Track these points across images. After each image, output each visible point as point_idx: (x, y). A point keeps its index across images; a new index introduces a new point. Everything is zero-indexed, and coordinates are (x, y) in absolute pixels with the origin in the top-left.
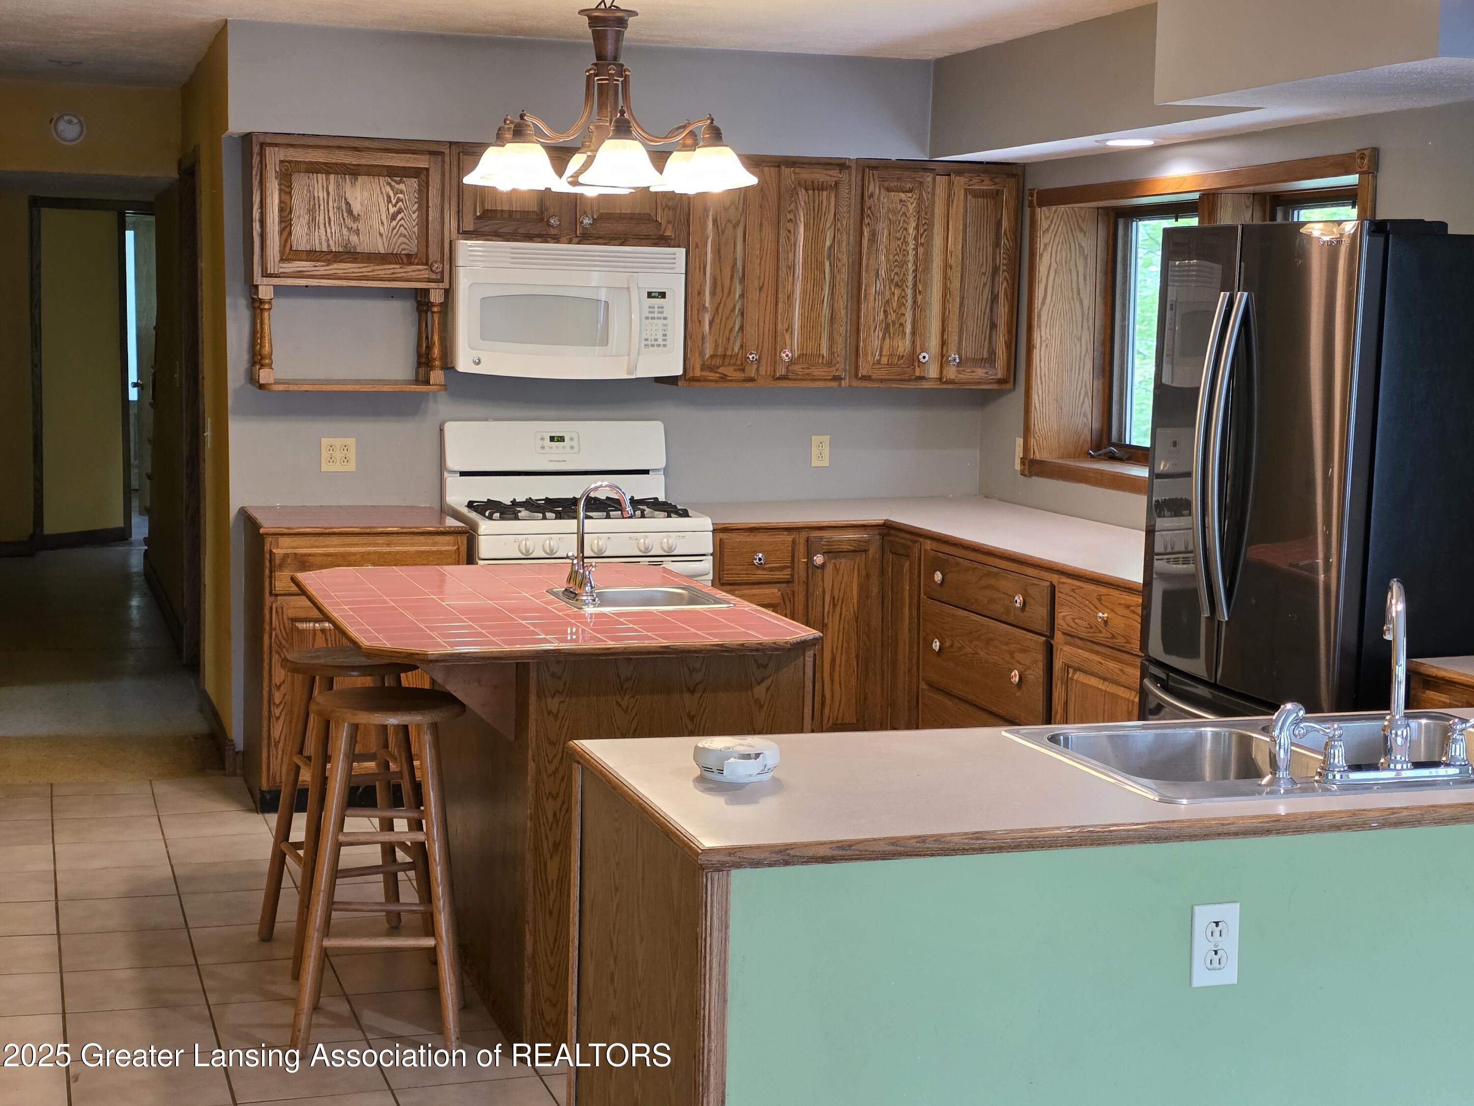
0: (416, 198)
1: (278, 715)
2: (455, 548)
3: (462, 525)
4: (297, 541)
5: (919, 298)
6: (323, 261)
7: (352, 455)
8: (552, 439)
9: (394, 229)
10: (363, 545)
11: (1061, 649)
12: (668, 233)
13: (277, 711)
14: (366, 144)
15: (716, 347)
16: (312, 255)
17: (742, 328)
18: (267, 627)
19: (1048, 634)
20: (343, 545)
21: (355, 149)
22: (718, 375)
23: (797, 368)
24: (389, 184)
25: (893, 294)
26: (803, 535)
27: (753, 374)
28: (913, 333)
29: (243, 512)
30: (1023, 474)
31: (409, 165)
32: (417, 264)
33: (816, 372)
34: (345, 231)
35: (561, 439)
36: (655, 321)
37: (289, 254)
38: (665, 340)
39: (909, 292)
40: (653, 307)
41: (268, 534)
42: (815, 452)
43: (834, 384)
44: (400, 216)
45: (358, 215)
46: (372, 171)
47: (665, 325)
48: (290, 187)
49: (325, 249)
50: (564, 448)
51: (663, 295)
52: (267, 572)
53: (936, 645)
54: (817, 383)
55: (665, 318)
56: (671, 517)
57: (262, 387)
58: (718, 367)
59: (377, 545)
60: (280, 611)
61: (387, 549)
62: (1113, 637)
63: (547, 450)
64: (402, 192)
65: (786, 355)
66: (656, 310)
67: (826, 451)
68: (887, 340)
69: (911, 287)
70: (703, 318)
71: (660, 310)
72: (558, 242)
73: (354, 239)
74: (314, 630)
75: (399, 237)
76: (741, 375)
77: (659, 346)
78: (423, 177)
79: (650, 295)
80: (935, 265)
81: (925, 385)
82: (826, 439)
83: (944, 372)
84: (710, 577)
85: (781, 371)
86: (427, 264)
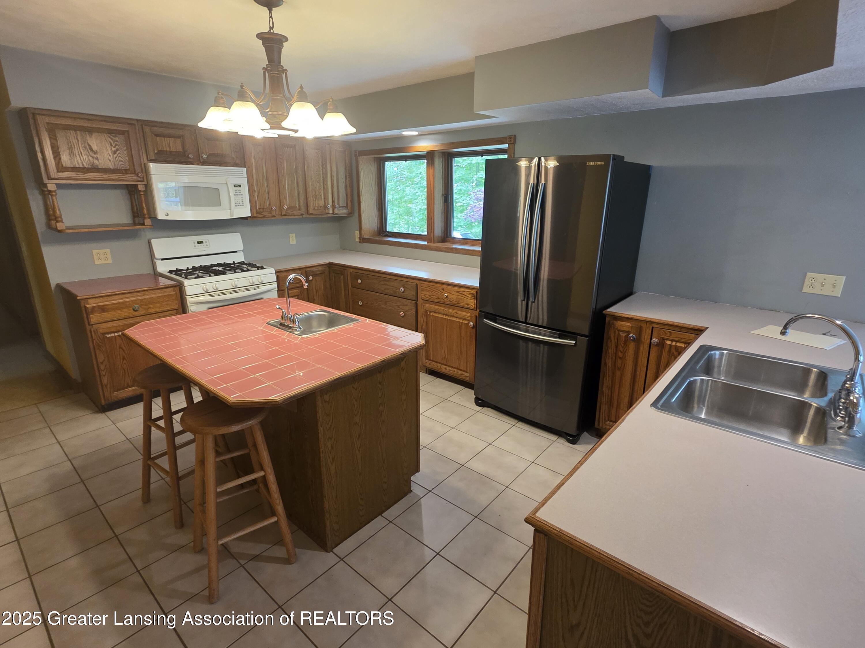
0: (124, 144)
1: (104, 374)
2: (174, 293)
3: (175, 283)
4: (97, 300)
5: (325, 186)
6: (81, 172)
7: (109, 256)
8: (198, 243)
9: (116, 158)
10: (132, 297)
11: (424, 305)
12: (237, 162)
13: (103, 373)
14: (94, 118)
15: (261, 205)
16: (74, 169)
17: (268, 198)
18: (90, 339)
19: (416, 300)
20: (122, 299)
21: (89, 120)
22: (262, 215)
23: (289, 211)
24: (109, 137)
25: (317, 185)
26: (304, 270)
27: (274, 215)
28: (324, 198)
29: (58, 286)
30: (360, 242)
31: (119, 129)
32: (130, 174)
33: (295, 212)
34: (91, 158)
35: (202, 242)
36: (238, 196)
37: (61, 168)
38: (243, 203)
39: (322, 184)
40: (237, 191)
41: (82, 299)
42: (291, 239)
43: (301, 217)
44: (118, 152)
45: (96, 151)
46: (100, 131)
47: (242, 197)
48: (56, 136)
49: (81, 166)
50: (204, 245)
51: (240, 186)
52: (85, 315)
53: (360, 303)
54: (296, 216)
55: (242, 195)
56: (259, 270)
57: (59, 231)
58: (262, 213)
59: (138, 296)
60: (96, 331)
61: (143, 297)
62: (451, 302)
63: (197, 247)
64: (117, 141)
65: (285, 207)
66: (238, 192)
67: (295, 239)
68: (317, 201)
69: (322, 183)
70: (255, 194)
71: (240, 192)
72: (193, 165)
73: (96, 162)
74: (115, 336)
75: (119, 162)
76: (270, 215)
77: (241, 205)
78: (126, 134)
79: (235, 186)
80: (328, 175)
81: (329, 215)
82: (294, 235)
83: (334, 211)
84: (277, 289)
85: (284, 213)
86: (135, 173)
